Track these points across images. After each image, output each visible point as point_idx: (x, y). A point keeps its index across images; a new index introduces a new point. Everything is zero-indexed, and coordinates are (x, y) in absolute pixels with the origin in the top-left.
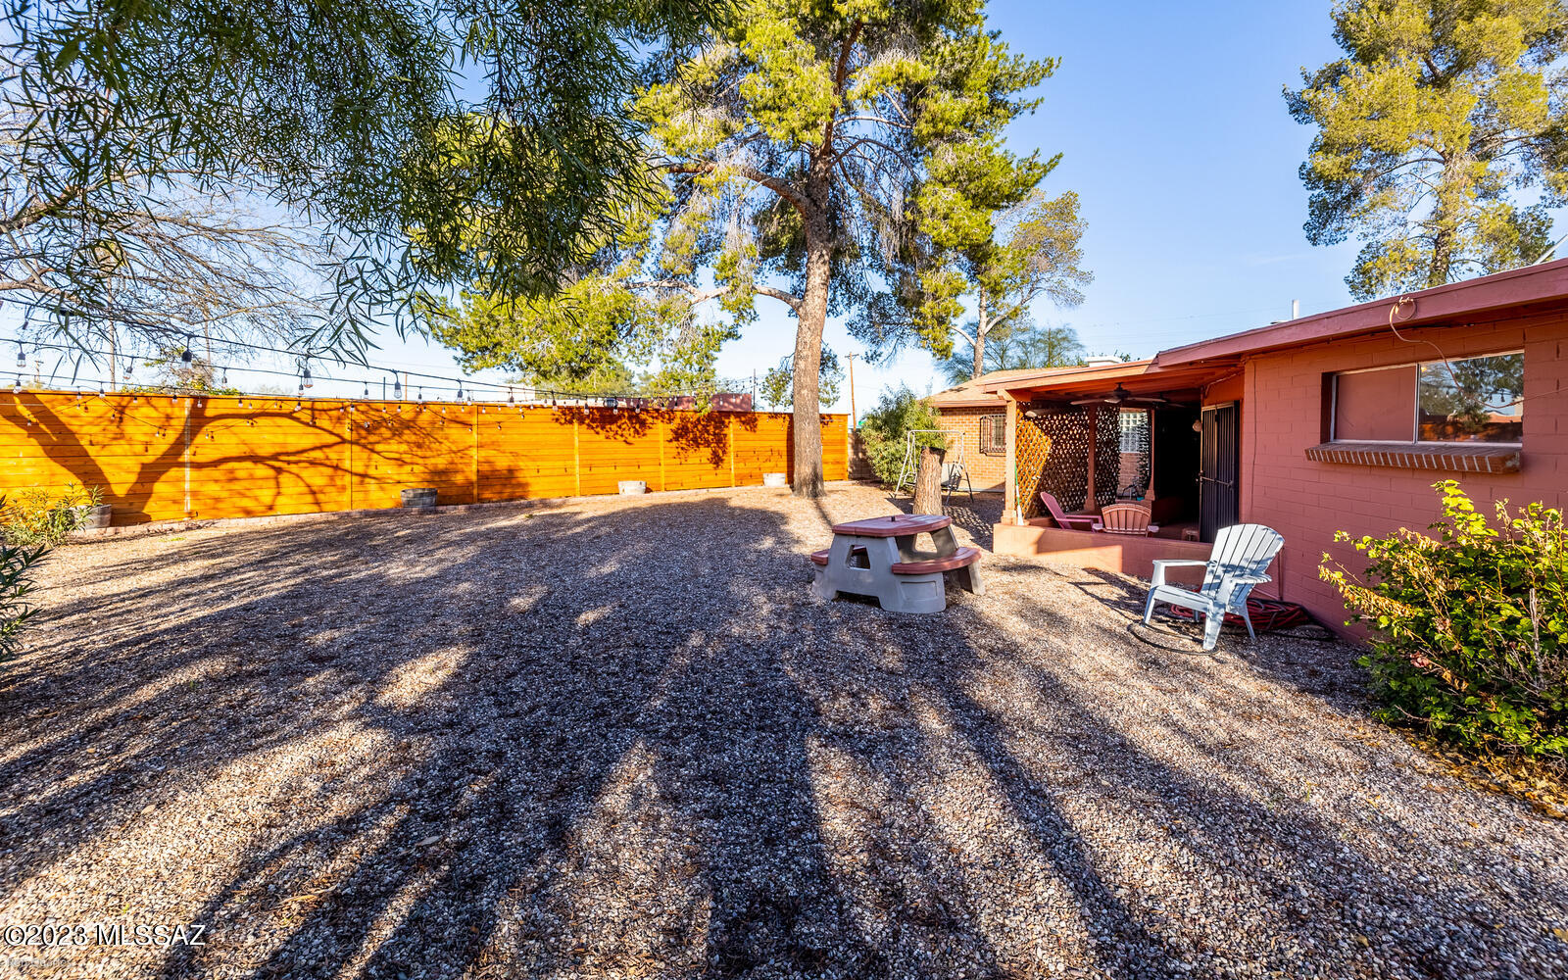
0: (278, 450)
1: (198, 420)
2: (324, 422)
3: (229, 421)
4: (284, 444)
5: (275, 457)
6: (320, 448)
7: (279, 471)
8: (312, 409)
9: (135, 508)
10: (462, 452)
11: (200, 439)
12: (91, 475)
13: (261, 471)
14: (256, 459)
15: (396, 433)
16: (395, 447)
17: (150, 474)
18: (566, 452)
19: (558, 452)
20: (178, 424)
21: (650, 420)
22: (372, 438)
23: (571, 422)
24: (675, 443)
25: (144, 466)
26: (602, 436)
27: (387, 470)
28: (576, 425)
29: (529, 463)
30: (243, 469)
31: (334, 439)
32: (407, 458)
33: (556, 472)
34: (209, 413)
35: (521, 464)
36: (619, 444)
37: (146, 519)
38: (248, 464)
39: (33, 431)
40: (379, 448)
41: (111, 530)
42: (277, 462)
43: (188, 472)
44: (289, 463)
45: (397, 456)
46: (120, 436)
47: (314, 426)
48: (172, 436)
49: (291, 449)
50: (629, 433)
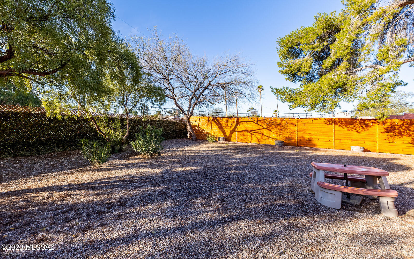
0: (251, 129)
1: (238, 123)
2: (260, 123)
3: (243, 123)
4: (253, 128)
5: (251, 131)
6: (260, 129)
7: (252, 134)
8: (257, 120)
9: (229, 138)
10: (293, 132)
11: (238, 126)
12: (224, 132)
13: (249, 134)
14: (248, 131)
15: (276, 127)
16: (275, 130)
17: (232, 132)
18: (329, 134)
19: (325, 134)
20: (235, 123)
21: (371, 124)
22: (271, 128)
23: (332, 124)
24: (386, 134)
25: (231, 131)
26: (346, 129)
27: (274, 136)
28: (333, 125)
29: (315, 137)
30: (246, 133)
31: (262, 128)
32: (279, 133)
33: (325, 140)
34: (240, 121)
35: (312, 137)
36: (355, 132)
37: (231, 141)
38: (246, 132)
39: (217, 123)
40: (272, 130)
41: (224, 142)
42: (251, 132)
43: (237, 133)
44: (253, 132)
45: (276, 132)
46: (227, 126)
47: (257, 124)
48: (234, 126)
49: (254, 129)
50: (360, 129)
